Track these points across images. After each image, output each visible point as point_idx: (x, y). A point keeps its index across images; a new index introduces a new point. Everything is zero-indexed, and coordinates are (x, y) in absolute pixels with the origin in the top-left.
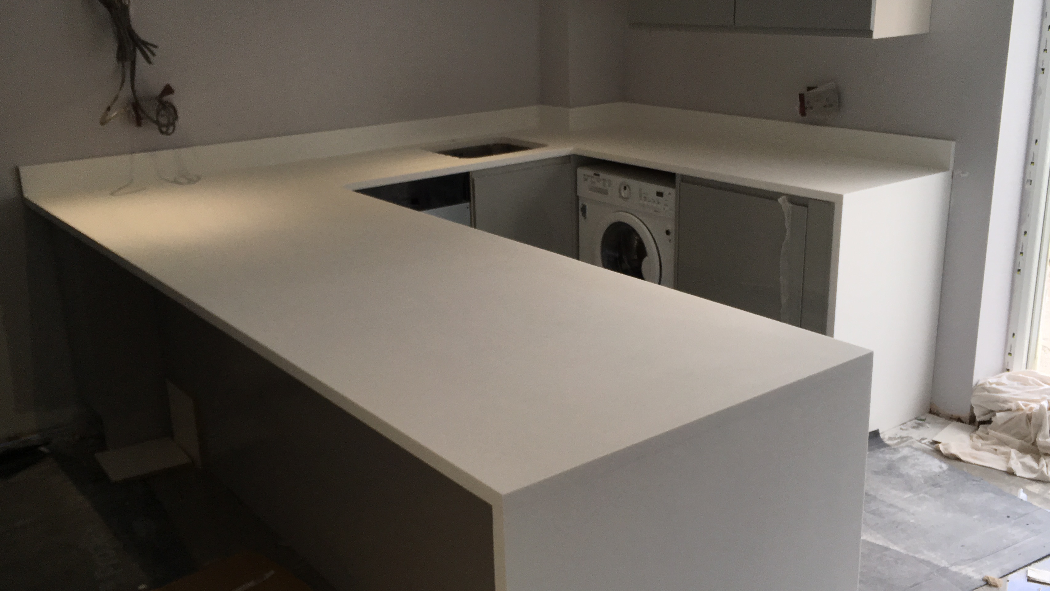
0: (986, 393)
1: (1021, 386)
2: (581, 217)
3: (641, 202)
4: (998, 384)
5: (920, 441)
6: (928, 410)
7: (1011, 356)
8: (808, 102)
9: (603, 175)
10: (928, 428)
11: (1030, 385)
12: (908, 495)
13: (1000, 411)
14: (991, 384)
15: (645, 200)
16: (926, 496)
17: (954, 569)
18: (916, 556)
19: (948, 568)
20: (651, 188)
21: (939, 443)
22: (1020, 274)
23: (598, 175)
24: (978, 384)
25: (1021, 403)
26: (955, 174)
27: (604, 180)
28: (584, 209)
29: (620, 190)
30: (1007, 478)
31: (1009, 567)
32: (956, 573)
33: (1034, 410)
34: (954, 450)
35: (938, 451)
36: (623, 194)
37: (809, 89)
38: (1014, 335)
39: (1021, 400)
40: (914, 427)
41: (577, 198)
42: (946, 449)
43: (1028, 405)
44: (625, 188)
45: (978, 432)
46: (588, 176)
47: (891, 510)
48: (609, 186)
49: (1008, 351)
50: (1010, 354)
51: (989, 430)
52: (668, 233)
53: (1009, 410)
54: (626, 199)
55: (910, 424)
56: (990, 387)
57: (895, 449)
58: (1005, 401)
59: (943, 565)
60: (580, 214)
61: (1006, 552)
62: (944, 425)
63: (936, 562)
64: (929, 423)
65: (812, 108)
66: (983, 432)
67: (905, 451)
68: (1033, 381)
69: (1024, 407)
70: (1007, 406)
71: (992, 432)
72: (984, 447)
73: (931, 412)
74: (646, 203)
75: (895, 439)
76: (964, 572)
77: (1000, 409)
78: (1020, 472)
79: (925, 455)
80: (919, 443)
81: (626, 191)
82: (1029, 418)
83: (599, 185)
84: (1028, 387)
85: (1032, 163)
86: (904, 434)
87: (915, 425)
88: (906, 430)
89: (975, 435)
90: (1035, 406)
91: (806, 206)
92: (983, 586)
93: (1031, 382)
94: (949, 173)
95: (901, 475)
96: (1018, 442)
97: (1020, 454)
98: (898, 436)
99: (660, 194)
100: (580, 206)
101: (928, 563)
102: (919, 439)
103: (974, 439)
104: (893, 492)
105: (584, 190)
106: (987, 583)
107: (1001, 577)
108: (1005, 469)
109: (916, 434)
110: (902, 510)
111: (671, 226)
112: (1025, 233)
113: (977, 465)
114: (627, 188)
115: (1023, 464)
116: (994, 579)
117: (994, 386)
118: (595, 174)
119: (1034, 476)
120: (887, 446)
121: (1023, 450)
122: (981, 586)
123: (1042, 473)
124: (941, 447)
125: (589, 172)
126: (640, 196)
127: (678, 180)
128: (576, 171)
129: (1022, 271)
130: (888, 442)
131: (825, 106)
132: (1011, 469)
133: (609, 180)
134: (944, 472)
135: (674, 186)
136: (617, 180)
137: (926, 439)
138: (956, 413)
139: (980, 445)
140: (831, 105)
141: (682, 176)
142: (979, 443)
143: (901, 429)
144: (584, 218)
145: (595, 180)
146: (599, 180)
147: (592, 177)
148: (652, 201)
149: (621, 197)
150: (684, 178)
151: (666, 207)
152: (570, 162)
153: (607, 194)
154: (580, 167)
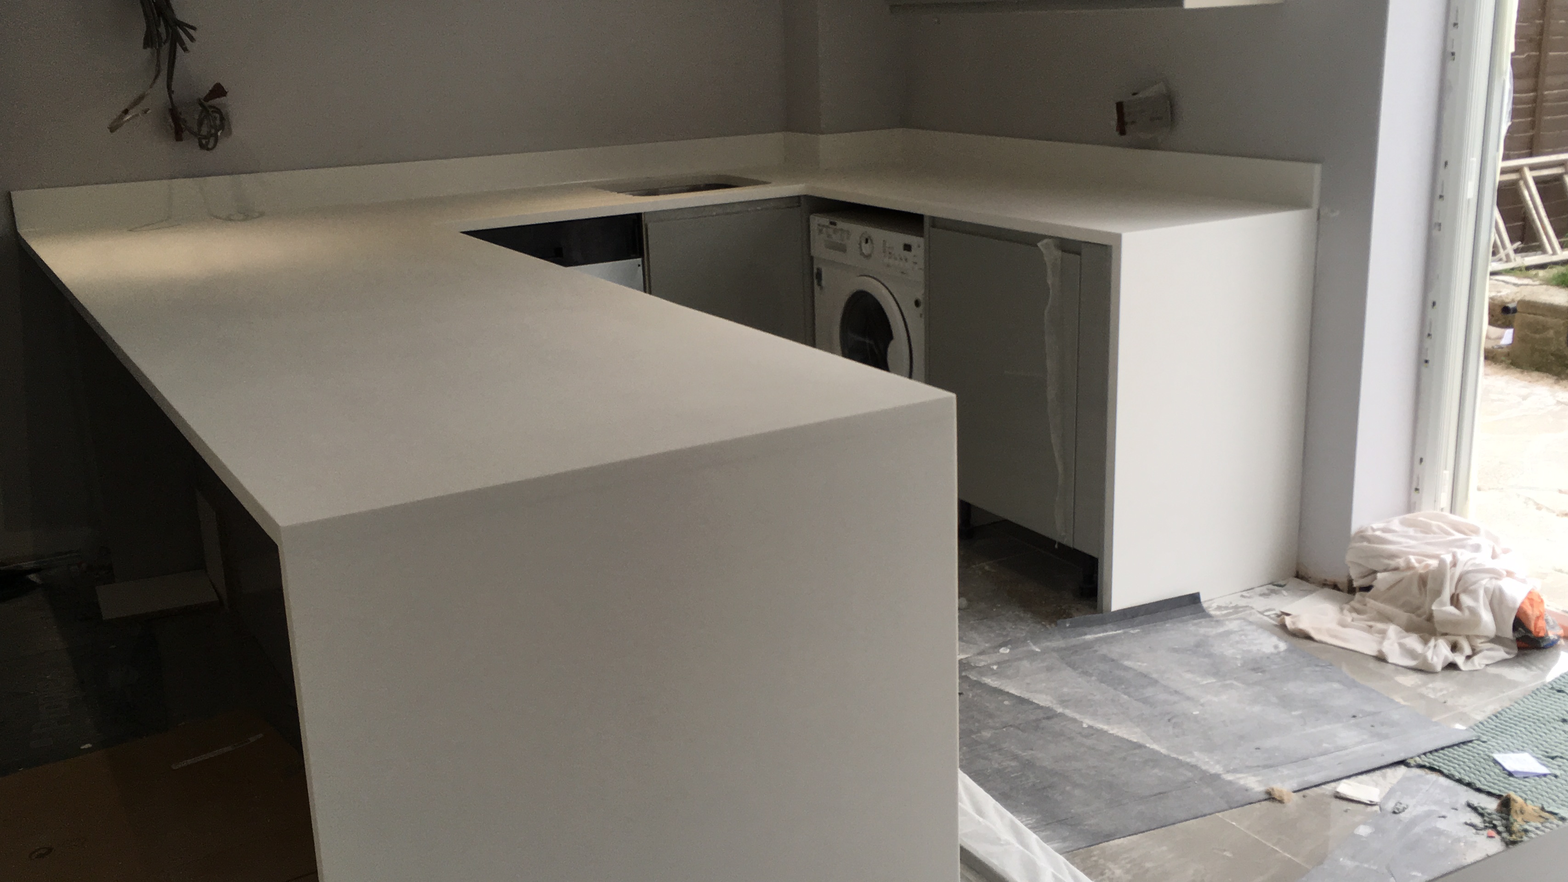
0: (1365, 544)
1: (1420, 535)
2: (816, 287)
3: (885, 260)
4: (1384, 530)
5: (1262, 613)
6: (1294, 574)
7: (1419, 493)
8: (1129, 114)
9: (842, 224)
10: (1284, 596)
11: (1435, 533)
12: (1211, 680)
13: (1385, 570)
14: (1374, 530)
15: (890, 258)
16: (1235, 683)
17: (1229, 777)
18: (1181, 758)
19: (1220, 774)
20: (896, 239)
21: (1288, 615)
22: (1427, 367)
23: (835, 224)
24: (1356, 531)
25: (1413, 559)
26: (1322, 213)
27: (842, 230)
28: (819, 276)
29: (860, 244)
30: (1373, 665)
31: (1315, 778)
32: (1230, 783)
33: (1431, 568)
34: (1304, 625)
35: (1283, 626)
36: (864, 251)
37: (1131, 94)
38: (1421, 460)
39: (1414, 554)
40: (1263, 595)
41: (812, 259)
42: (1294, 623)
43: (1423, 561)
44: (867, 242)
45: (1353, 603)
46: (824, 226)
47: (1175, 698)
48: (848, 238)
49: (1414, 487)
50: (1417, 490)
51: (1367, 599)
52: (917, 303)
53: (1396, 569)
54: (868, 257)
55: (1258, 590)
56: (1372, 535)
57: (1217, 621)
58: (1393, 556)
59: (1213, 771)
60: (815, 281)
61: (1320, 759)
62: (1311, 592)
63: (1204, 768)
64: (1287, 590)
65: (1133, 122)
66: (1359, 602)
67: (1233, 625)
68: (1439, 527)
69: (1416, 565)
70: (1393, 563)
71: (1371, 603)
72: (1355, 623)
73: (1298, 576)
74: (891, 261)
75: (1226, 608)
76: (1242, 782)
77: (1381, 568)
78: (1395, 656)
79: (1260, 631)
80: (1259, 616)
81: (867, 245)
82: (1423, 581)
83: (836, 238)
84: (1432, 535)
85: (1441, 197)
86: (1243, 602)
87: (1267, 592)
88: (1249, 597)
89: (1347, 607)
90: (1434, 563)
91: (1080, 253)
92: (1265, 800)
93: (1436, 530)
94: (1312, 212)
95: (1210, 655)
96: (1404, 616)
97: (1405, 634)
98: (1233, 605)
99: (907, 248)
100: (815, 271)
101: (1194, 767)
102: (1261, 609)
103: (1345, 612)
104: (1189, 676)
105: (819, 249)
106: (1270, 797)
107: (1295, 792)
108: (1374, 653)
109: (1259, 603)
110: (1188, 698)
111: (920, 295)
112: (1434, 304)
113: (1334, 646)
114: (869, 241)
115: (1402, 646)
116: (1281, 791)
117: (1378, 533)
118: (832, 223)
119: (1412, 663)
120: (1210, 616)
121: (1410, 628)
122: (1259, 801)
123: (1425, 659)
124: (1288, 621)
125: (824, 220)
126: (884, 252)
127: (926, 224)
128: (808, 220)
129: (1430, 363)
130: (1213, 613)
131: (1151, 120)
132: (1380, 652)
133: (848, 232)
134: (1279, 653)
135: (922, 235)
136: (856, 230)
137: (1274, 610)
138: (1331, 578)
139: (1349, 620)
140: (1160, 119)
141: (933, 219)
142: (1349, 617)
143: (1242, 596)
144: (820, 287)
145: (831, 231)
146: (835, 231)
147: (827, 227)
148: (898, 258)
149: (862, 254)
150: (936, 222)
151: (915, 266)
152: (799, 206)
153: (846, 251)
154: (813, 214)
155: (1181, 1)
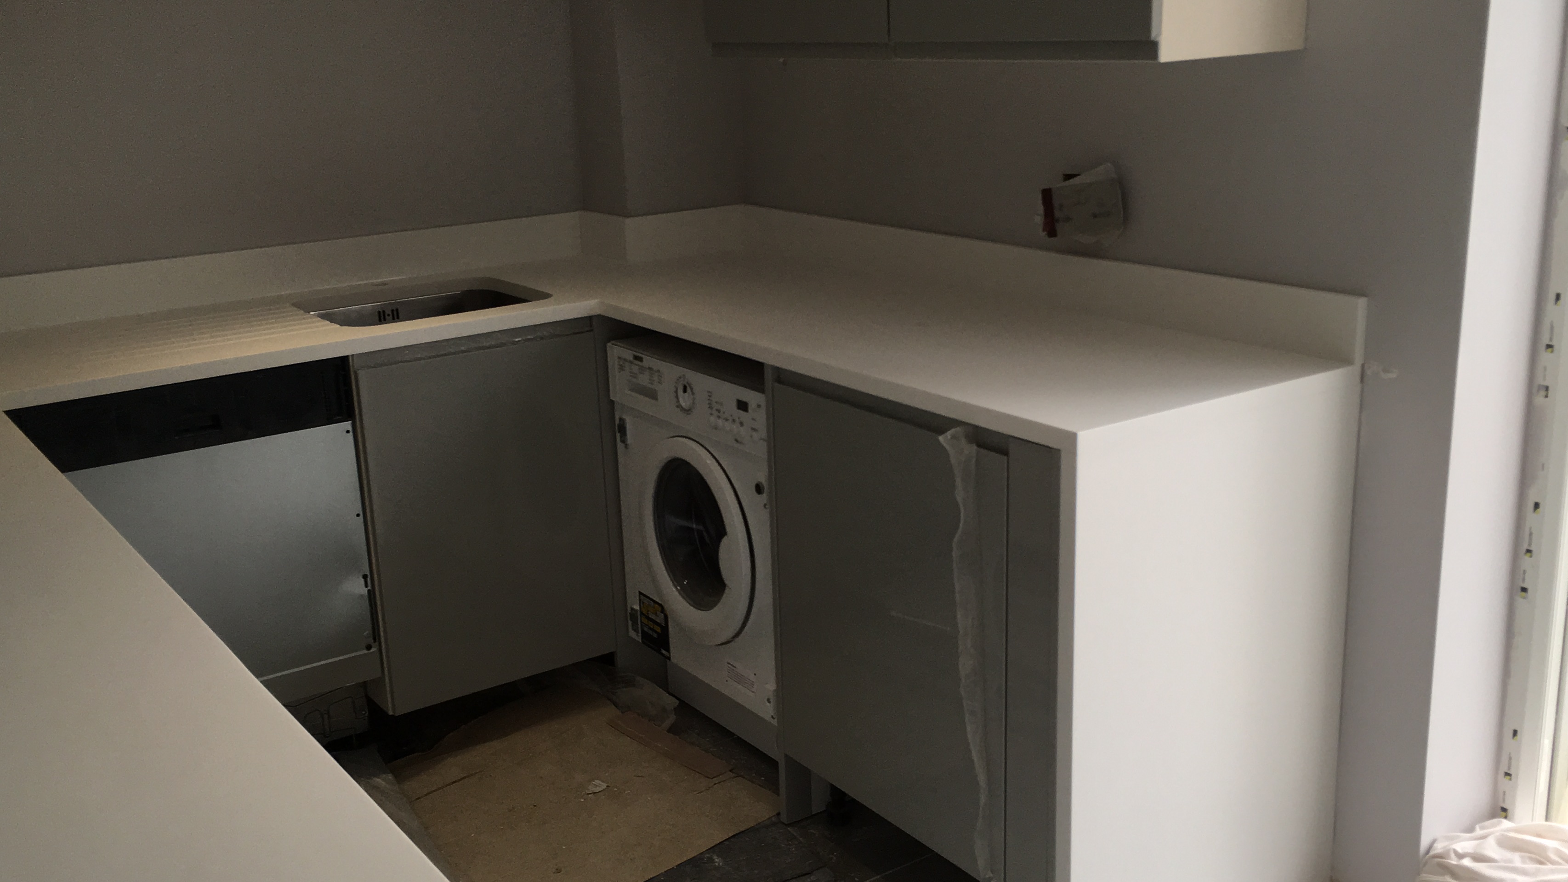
2: (620, 446)
3: (712, 419)
4: (1475, 857)
7: (1510, 779)
8: (1061, 208)
9: (649, 361)
15: (718, 417)
20: (726, 392)
22: (1524, 598)
23: (641, 359)
24: (1432, 853)
26: (1369, 372)
27: (650, 369)
28: (622, 429)
29: (676, 392)
36: (683, 404)
37: (1068, 177)
38: (1515, 733)
41: (611, 403)
44: (685, 391)
46: (625, 360)
48: (659, 382)
49: (1504, 768)
50: (1507, 774)
52: (759, 489)
54: (688, 411)
60: (618, 435)
65: (1068, 219)
74: (720, 422)
81: (686, 395)
83: (644, 380)
85: (1549, 346)
91: (1005, 452)
94: (1356, 369)
99: (743, 406)
100: (617, 422)
105: (621, 389)
111: (762, 478)
112: (1537, 506)
114: (688, 389)
118: (636, 358)
125: (627, 353)
126: (711, 408)
127: (768, 375)
128: (605, 351)
129: (1530, 591)
131: (1095, 216)
133: (659, 372)
135: (762, 391)
136: (671, 372)
140: (1108, 215)
141: (777, 370)
144: (624, 444)
145: (635, 369)
146: (642, 369)
147: (631, 362)
148: (730, 419)
149: (679, 406)
150: (783, 377)
151: (754, 434)
152: (591, 331)
153: (657, 399)
154: (613, 342)
155: (1152, 48)
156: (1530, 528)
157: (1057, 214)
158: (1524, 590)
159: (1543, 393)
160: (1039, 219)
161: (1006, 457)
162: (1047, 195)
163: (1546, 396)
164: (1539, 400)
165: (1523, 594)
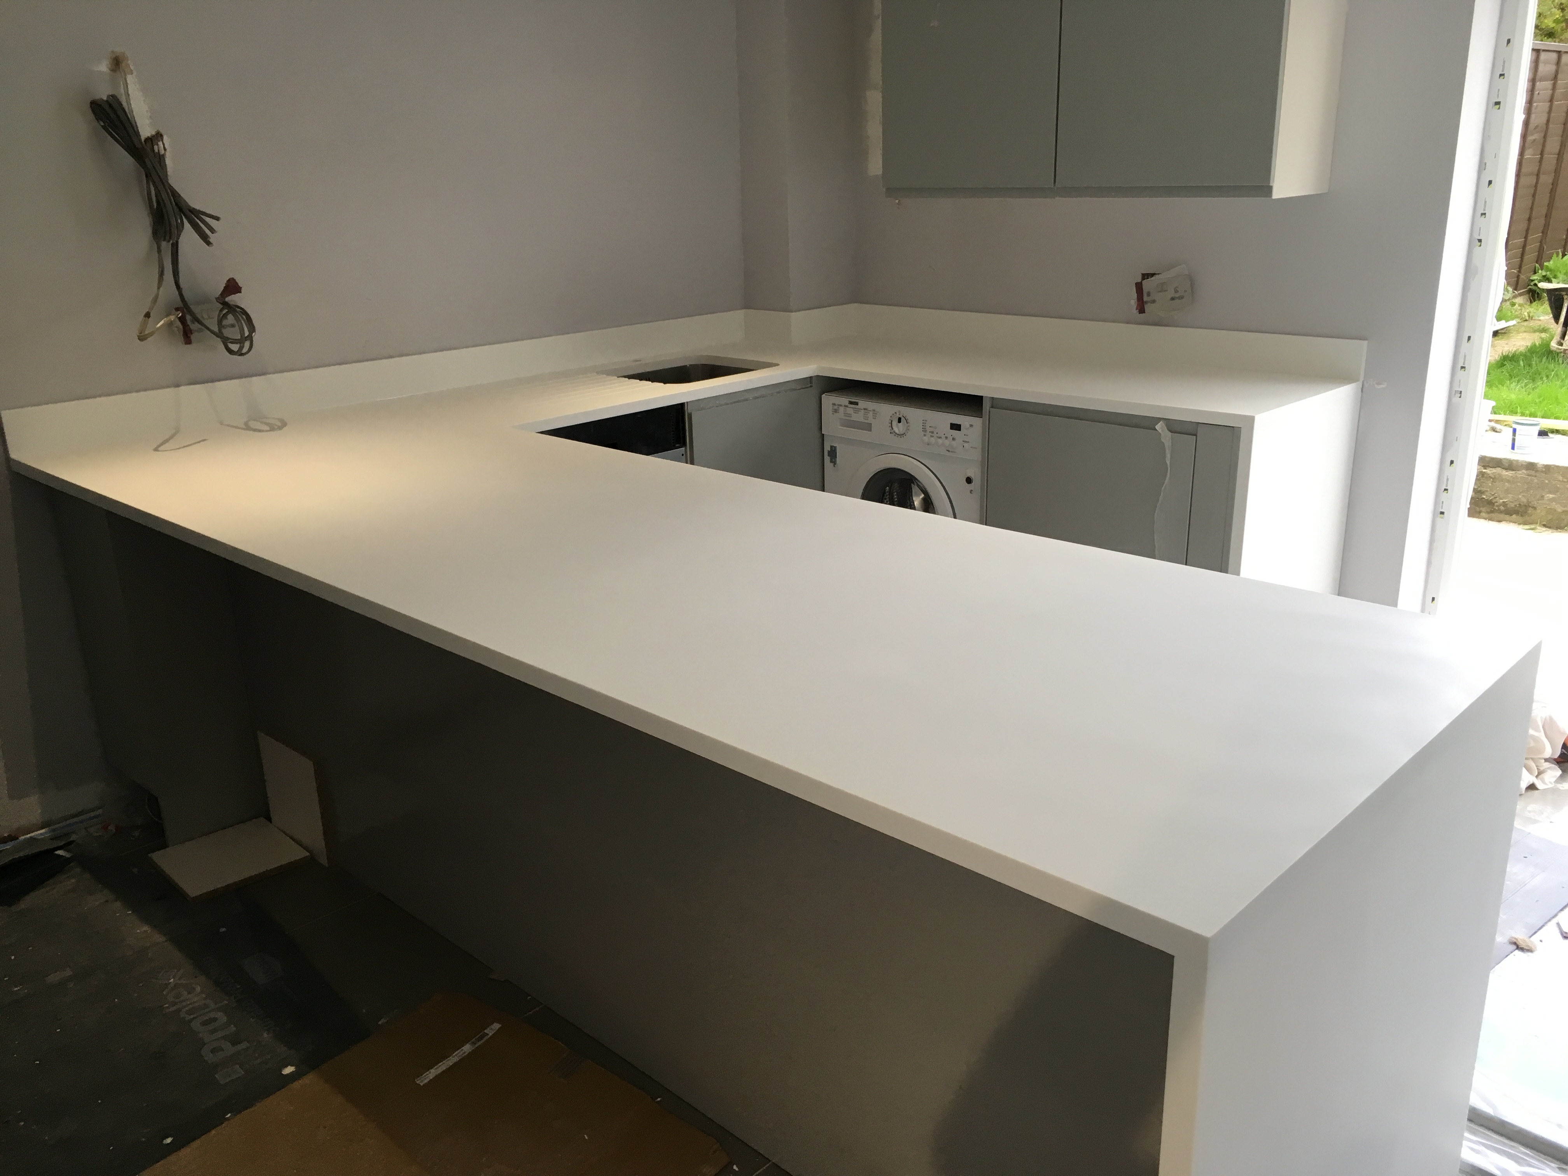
2: (828, 465)
3: (926, 439)
8: (1149, 294)
9: (863, 403)
15: (931, 437)
20: (942, 419)
22: (1443, 518)
23: (857, 404)
26: (1366, 385)
27: (865, 410)
28: (833, 453)
29: (891, 423)
31: (1532, 920)
36: (896, 430)
37: (1145, 276)
41: (823, 437)
44: (900, 420)
46: (841, 405)
48: (874, 418)
52: (969, 480)
54: (901, 435)
60: (827, 459)
61: (1518, 898)
65: (1154, 301)
74: (933, 440)
81: (901, 424)
83: (859, 417)
85: (1462, 368)
91: (1194, 434)
92: (1513, 950)
94: (1359, 384)
99: (956, 427)
100: (827, 448)
105: (832, 425)
106: (1517, 946)
107: (1530, 937)
111: (974, 472)
112: (1452, 462)
114: (903, 419)
116: (1523, 940)
118: (851, 403)
125: (843, 400)
126: (925, 430)
127: (986, 405)
128: (821, 399)
129: (1445, 513)
131: (1173, 299)
133: (874, 411)
135: (980, 415)
136: (886, 410)
140: (1181, 298)
141: (994, 400)
144: (833, 464)
145: (850, 411)
146: (857, 411)
147: (846, 406)
148: (943, 437)
149: (893, 432)
150: (996, 403)
151: (966, 445)
152: (811, 386)
153: (870, 430)
154: (826, 394)
155: (1270, 189)
156: (1447, 476)
157: (1145, 298)
158: (1442, 513)
159: (1459, 395)
160: (1133, 302)
161: (1195, 437)
162: (1139, 287)
163: (1460, 397)
164: (1456, 399)
165: (1442, 515)
